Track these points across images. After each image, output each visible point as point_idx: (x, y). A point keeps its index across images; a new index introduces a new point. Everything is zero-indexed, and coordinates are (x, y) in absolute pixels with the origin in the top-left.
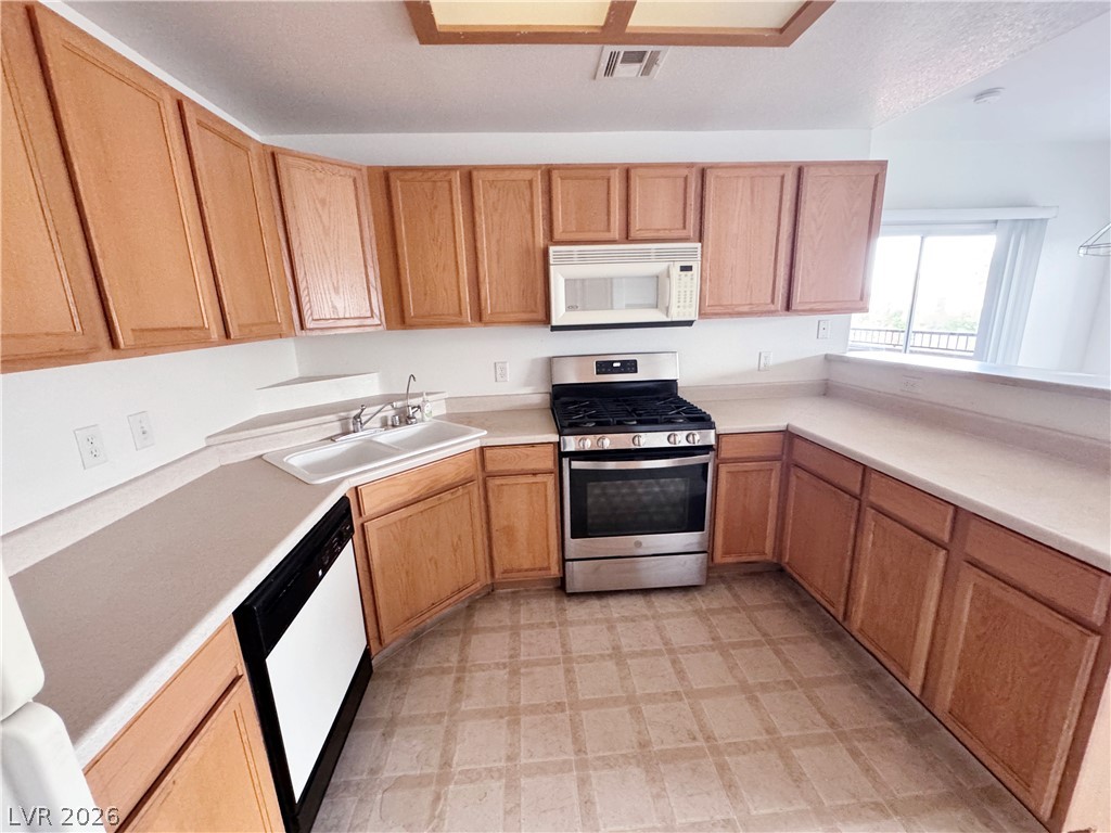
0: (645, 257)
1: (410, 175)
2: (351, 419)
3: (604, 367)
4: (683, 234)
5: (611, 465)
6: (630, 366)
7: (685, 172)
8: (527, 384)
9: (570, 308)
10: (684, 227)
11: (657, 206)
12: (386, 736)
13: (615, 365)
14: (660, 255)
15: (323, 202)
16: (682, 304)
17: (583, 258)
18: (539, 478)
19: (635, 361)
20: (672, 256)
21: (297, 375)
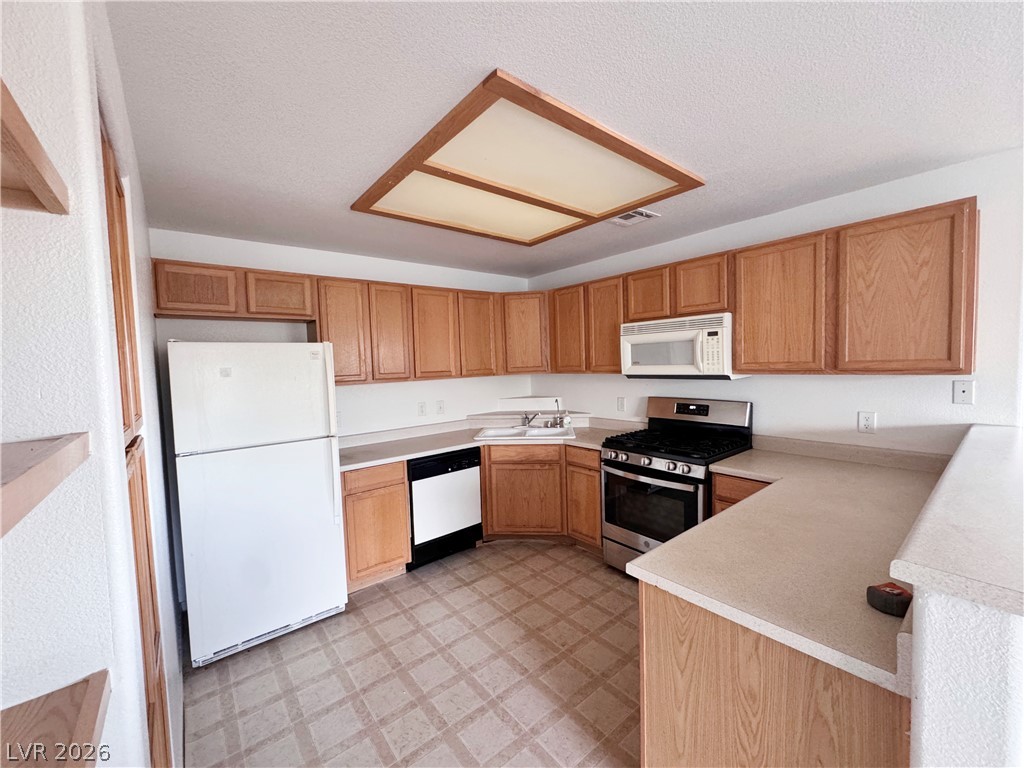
0: (682, 326)
1: (563, 292)
2: (527, 419)
3: (683, 407)
4: (717, 306)
5: (643, 479)
6: (703, 410)
7: (717, 260)
8: (637, 415)
9: (635, 363)
10: (719, 301)
11: (699, 287)
12: (470, 564)
13: (691, 407)
14: (693, 325)
15: (523, 313)
16: (710, 361)
17: (641, 330)
18: (591, 473)
19: (708, 406)
20: (701, 325)
21: (530, 394)
